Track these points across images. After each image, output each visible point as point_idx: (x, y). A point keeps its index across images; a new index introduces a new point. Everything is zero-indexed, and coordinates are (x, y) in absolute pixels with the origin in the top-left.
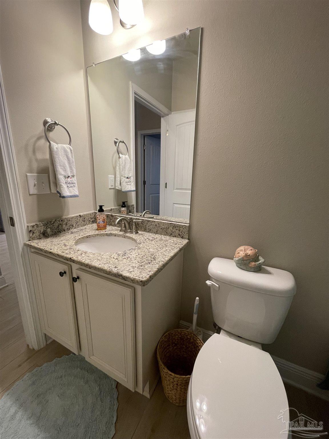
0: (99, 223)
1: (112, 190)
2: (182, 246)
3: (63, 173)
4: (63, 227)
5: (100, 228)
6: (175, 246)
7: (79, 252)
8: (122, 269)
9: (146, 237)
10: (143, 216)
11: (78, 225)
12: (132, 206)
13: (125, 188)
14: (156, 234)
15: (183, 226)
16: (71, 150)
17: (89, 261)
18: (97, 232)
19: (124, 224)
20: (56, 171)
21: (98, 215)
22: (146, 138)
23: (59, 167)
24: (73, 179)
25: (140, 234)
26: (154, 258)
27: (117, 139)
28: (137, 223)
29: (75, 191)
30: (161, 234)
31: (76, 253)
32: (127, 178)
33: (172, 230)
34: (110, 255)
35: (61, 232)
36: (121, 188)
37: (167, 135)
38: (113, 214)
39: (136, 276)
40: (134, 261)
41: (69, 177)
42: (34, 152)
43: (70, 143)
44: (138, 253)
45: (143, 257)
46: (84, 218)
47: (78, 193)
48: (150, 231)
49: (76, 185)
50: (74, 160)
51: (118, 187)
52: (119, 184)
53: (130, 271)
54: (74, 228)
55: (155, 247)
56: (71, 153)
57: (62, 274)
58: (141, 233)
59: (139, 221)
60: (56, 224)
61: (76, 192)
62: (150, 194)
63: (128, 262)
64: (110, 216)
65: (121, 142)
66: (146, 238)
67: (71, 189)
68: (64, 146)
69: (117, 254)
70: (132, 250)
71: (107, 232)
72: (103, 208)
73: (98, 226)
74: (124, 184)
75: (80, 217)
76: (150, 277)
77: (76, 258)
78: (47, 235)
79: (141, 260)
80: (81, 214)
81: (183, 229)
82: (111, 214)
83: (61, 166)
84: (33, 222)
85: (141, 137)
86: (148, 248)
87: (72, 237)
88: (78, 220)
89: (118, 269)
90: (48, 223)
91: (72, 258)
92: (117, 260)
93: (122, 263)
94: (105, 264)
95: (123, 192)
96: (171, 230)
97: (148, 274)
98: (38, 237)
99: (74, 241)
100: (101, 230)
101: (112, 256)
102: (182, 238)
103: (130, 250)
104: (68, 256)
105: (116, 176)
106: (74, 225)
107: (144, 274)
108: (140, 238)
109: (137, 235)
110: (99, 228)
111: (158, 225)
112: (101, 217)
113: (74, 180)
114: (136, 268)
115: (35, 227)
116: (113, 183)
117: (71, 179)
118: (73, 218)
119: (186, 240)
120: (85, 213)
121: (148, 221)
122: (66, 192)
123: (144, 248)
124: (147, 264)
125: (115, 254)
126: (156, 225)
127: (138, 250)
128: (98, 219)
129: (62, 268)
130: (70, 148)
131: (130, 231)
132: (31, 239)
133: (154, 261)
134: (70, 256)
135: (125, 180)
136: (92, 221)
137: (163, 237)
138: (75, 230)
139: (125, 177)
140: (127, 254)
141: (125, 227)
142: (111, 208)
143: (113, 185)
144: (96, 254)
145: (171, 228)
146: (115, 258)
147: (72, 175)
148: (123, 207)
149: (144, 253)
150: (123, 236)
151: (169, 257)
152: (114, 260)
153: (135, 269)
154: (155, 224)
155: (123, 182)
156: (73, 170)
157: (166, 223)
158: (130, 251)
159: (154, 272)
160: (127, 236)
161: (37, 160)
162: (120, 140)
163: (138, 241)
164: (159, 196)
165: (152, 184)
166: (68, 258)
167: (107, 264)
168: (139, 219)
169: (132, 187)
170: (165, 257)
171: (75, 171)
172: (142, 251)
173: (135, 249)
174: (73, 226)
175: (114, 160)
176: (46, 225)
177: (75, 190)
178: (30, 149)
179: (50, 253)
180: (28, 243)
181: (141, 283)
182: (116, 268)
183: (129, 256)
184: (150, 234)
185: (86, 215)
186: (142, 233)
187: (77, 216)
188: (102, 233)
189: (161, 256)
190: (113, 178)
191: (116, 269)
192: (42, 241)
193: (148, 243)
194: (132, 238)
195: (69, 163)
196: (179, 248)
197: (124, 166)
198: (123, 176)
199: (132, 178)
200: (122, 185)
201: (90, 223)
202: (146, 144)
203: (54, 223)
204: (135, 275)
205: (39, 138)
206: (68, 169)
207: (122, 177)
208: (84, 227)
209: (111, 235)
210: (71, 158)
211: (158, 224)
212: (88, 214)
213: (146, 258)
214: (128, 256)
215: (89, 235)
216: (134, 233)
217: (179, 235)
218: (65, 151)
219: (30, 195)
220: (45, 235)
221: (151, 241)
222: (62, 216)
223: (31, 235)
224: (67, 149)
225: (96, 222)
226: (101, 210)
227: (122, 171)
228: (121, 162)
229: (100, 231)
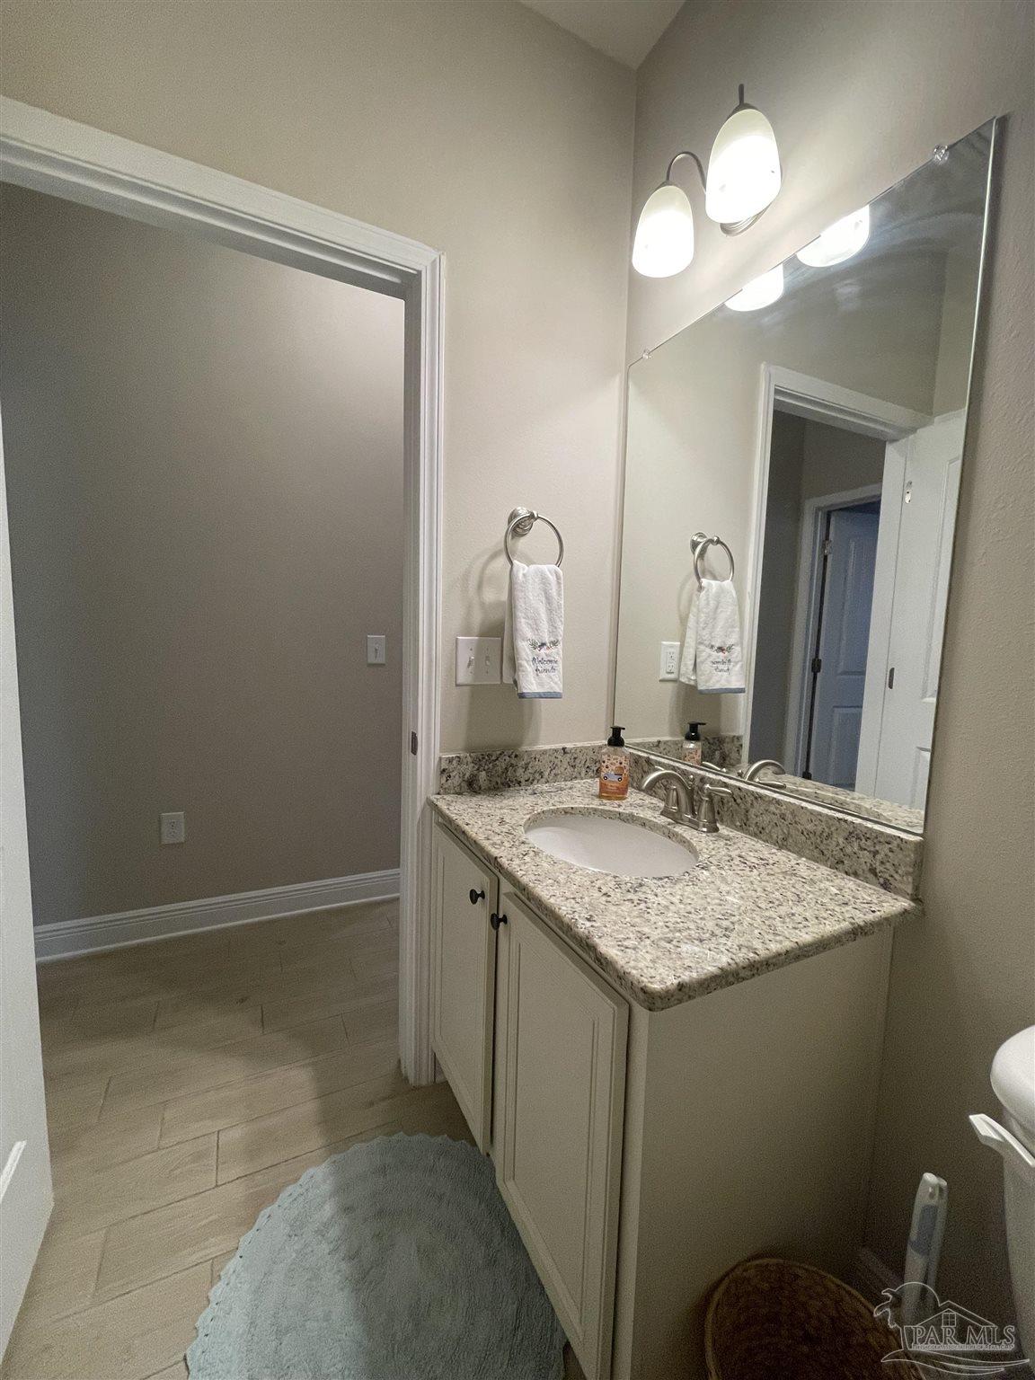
0: (606, 778)
1: (670, 685)
2: (870, 917)
3: (529, 634)
4: (518, 775)
5: (607, 793)
6: (837, 909)
7: (524, 848)
8: (605, 929)
9: (737, 852)
10: (751, 778)
11: (556, 775)
12: (733, 741)
13: (707, 682)
14: (780, 848)
15: (889, 840)
16: (558, 578)
17: (534, 878)
18: (596, 804)
19: (675, 793)
20: (517, 630)
21: (604, 754)
22: (833, 519)
23: (523, 620)
24: (553, 650)
25: (720, 836)
26: (726, 929)
27: (702, 535)
28: (716, 799)
29: (554, 682)
30: (800, 854)
31: (514, 849)
32: (721, 649)
33: (842, 845)
34: (594, 879)
35: (509, 786)
36: (696, 680)
37: (908, 498)
38: (652, 757)
39: (634, 968)
40: (653, 919)
41: (543, 645)
42: (480, 586)
43: (558, 563)
44: (682, 895)
45: (690, 913)
46: (575, 758)
47: (561, 686)
48: (759, 833)
49: (560, 667)
50: (562, 602)
51: (687, 677)
52: (691, 667)
53: (626, 943)
54: (543, 780)
55: (753, 893)
56: (559, 583)
57: (474, 896)
58: (726, 833)
59: (724, 792)
60: (501, 764)
61: (556, 683)
62: (834, 707)
63: (635, 913)
64: (644, 763)
65: (711, 541)
66: (734, 854)
67: (543, 675)
68: (545, 568)
69: (617, 879)
70: (666, 880)
71: (621, 810)
72: (623, 734)
73: (603, 787)
74: (706, 667)
75: (565, 753)
76: (681, 987)
77: (507, 862)
78: (478, 789)
79: (679, 920)
80: (569, 746)
81: (891, 851)
82: (645, 755)
83: (527, 617)
84: (451, 751)
85: (817, 516)
86: (724, 888)
87: (530, 804)
88: (556, 761)
89: (592, 926)
90: (483, 758)
91: (499, 860)
92: (604, 898)
93: (616, 912)
94: (567, 899)
95: (701, 692)
96: (838, 845)
97: (678, 975)
98: (457, 790)
99: (528, 816)
100: (608, 798)
101: (598, 884)
102: (886, 886)
103: (661, 879)
104: (493, 850)
105: (686, 645)
106: (546, 774)
107: (661, 970)
108: (713, 849)
109: (712, 837)
110: (604, 793)
111: (789, 816)
112: (614, 761)
113: (557, 653)
114: (648, 942)
115: (454, 762)
116: (675, 663)
117: (547, 652)
118: (544, 752)
119: (900, 898)
120: (579, 744)
121: (756, 798)
122: (531, 683)
123: (712, 885)
124: (690, 939)
125: (609, 878)
126: (783, 817)
127: (686, 888)
128: (604, 765)
129: (479, 880)
130: (556, 573)
131: (690, 821)
132: (442, 791)
133: (723, 940)
134: (498, 851)
135: (710, 656)
136: (595, 769)
137: (804, 866)
138: (545, 787)
139: (712, 647)
140: (644, 889)
141: (678, 803)
142: (659, 738)
143: (676, 671)
144: (560, 866)
145: (841, 840)
146: (604, 890)
147: (552, 639)
148: (689, 738)
149: (700, 902)
150: (666, 831)
151: (787, 945)
152: (597, 894)
153: (643, 943)
154: (777, 812)
155: (702, 662)
156: (556, 628)
157: (820, 814)
158: (660, 883)
159: (703, 977)
160: (676, 835)
161: (482, 604)
162: (709, 538)
163: (700, 859)
164: (860, 714)
165: (845, 673)
166: (491, 856)
167: (573, 901)
168: (726, 785)
169: (734, 678)
170: (771, 937)
171: (561, 628)
172: (696, 894)
173: (679, 880)
174: (541, 774)
175: (685, 596)
176: (478, 762)
177: (552, 680)
178: (473, 582)
179: (464, 832)
180: (433, 798)
181: (641, 995)
182: (588, 920)
183: (649, 896)
184: (759, 845)
185: (581, 749)
186: (731, 834)
187: (556, 751)
188: (606, 808)
189: (756, 932)
190: (677, 651)
191: (588, 924)
192: (461, 799)
193: (731, 873)
194: (689, 842)
195: (550, 611)
196: (852, 924)
197: (711, 614)
198: (707, 643)
199: (737, 649)
200: (699, 672)
201: (590, 773)
202: (831, 537)
203: (497, 759)
204: (632, 963)
205: (494, 556)
206: (545, 626)
207: (702, 647)
208: (569, 784)
209: (630, 819)
210: (556, 598)
211: (792, 813)
212: (587, 748)
213: (699, 922)
214: (643, 896)
215: (572, 808)
216: (705, 830)
217: (873, 871)
218: (544, 580)
219: (457, 685)
220: (472, 787)
221: (748, 869)
222: (519, 744)
223: (443, 781)
224: (550, 576)
225: (599, 777)
226: (616, 740)
227: (704, 629)
228: (703, 602)
229: (605, 801)
